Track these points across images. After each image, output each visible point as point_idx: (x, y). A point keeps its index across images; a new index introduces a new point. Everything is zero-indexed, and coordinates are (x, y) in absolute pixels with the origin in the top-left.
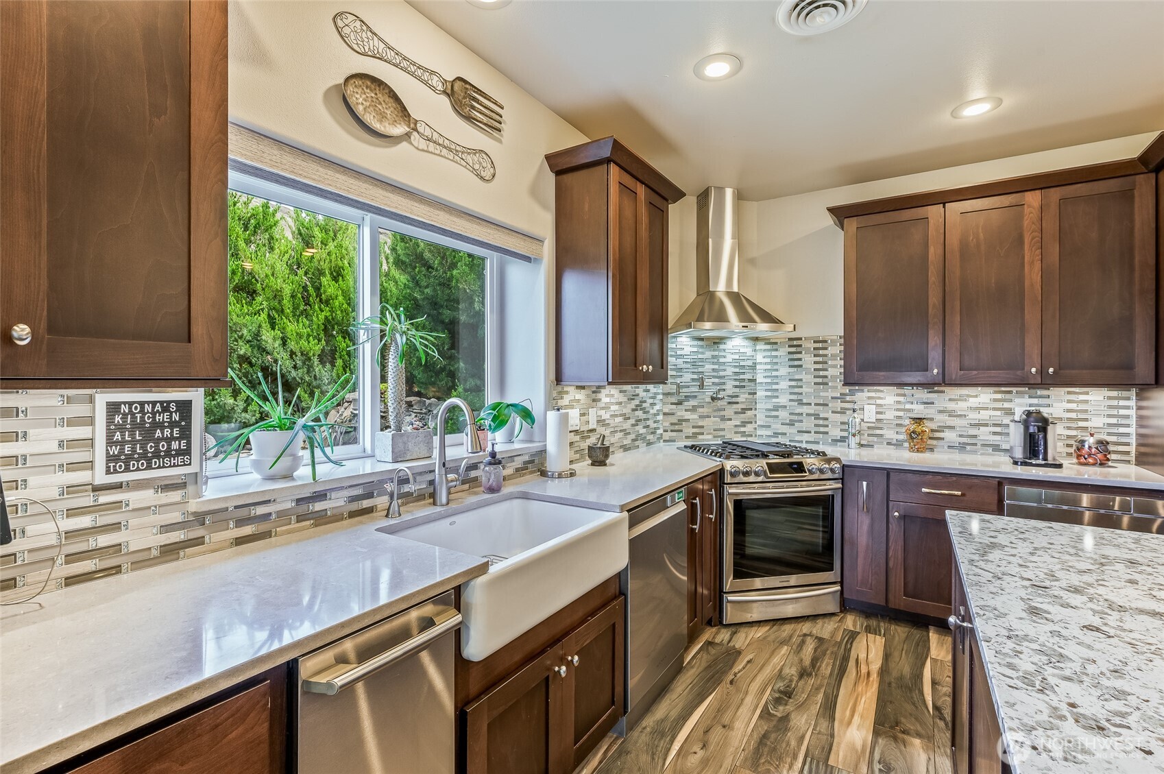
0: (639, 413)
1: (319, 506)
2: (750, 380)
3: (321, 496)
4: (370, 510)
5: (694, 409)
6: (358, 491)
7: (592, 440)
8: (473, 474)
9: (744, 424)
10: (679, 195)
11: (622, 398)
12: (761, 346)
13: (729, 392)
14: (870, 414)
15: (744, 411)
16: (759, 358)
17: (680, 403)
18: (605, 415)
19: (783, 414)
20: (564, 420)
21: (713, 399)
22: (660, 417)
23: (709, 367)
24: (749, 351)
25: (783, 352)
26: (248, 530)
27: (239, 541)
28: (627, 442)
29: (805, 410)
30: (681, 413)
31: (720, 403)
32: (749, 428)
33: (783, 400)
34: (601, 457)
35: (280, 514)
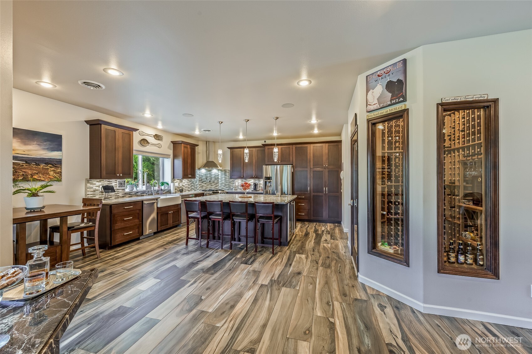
0: (193, 184)
1: (137, 194)
2: (217, 178)
3: (137, 193)
4: (143, 195)
5: (206, 184)
6: (142, 193)
7: (181, 189)
8: (158, 192)
9: (216, 186)
10: (197, 145)
11: (188, 181)
12: (220, 171)
13: (213, 180)
14: (237, 184)
15: (216, 184)
16: (219, 173)
17: (202, 182)
18: (183, 184)
19: (223, 184)
20: (174, 185)
21: (210, 182)
22: (198, 185)
23: (209, 175)
24: (217, 172)
25: (223, 172)
26: (130, 196)
27: (129, 197)
28: (189, 189)
29: (227, 183)
30: (203, 184)
31: (211, 182)
32: (217, 187)
33: (223, 182)
34: (181, 191)
35: (133, 194)
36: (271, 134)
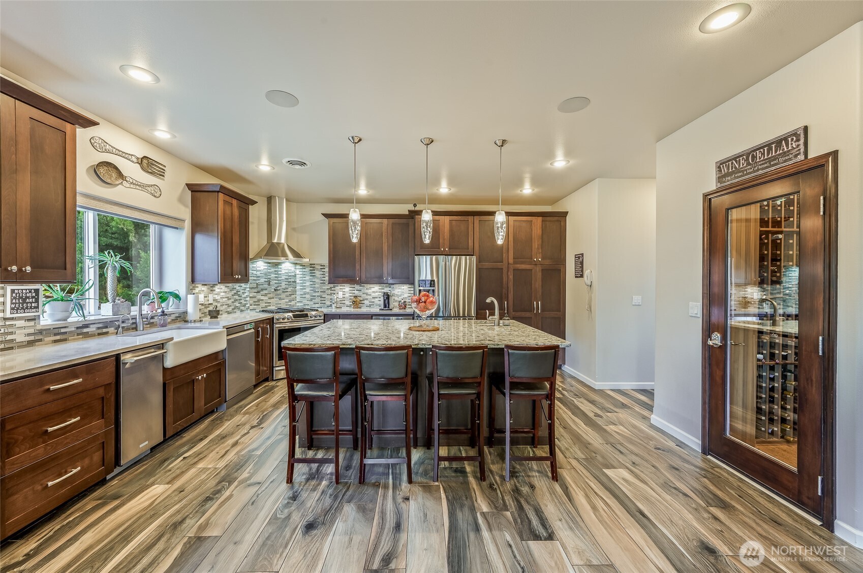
0: (236, 297)
1: (85, 330)
2: (293, 282)
3: (86, 326)
4: (107, 333)
5: (266, 295)
6: (100, 325)
7: (211, 308)
8: (152, 321)
9: (290, 301)
10: (254, 203)
11: (226, 290)
12: (298, 267)
13: (284, 287)
14: (340, 295)
15: (290, 295)
16: (298, 272)
17: (258, 292)
18: (217, 297)
19: (308, 296)
20: (197, 299)
21: (275, 290)
22: (248, 299)
23: (273, 276)
24: (293, 269)
25: (308, 269)
26: (58, 337)
27: (55, 341)
28: (230, 309)
29: (316, 294)
30: (259, 297)
31: (278, 292)
32: (293, 303)
33: (308, 290)
34: (215, 315)
35: (71, 332)
36: (434, 191)
